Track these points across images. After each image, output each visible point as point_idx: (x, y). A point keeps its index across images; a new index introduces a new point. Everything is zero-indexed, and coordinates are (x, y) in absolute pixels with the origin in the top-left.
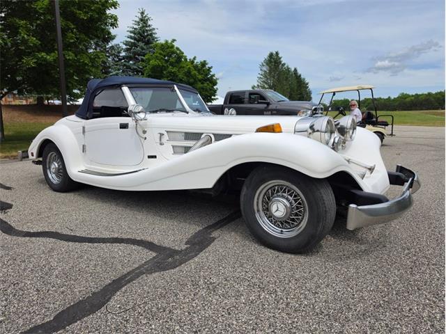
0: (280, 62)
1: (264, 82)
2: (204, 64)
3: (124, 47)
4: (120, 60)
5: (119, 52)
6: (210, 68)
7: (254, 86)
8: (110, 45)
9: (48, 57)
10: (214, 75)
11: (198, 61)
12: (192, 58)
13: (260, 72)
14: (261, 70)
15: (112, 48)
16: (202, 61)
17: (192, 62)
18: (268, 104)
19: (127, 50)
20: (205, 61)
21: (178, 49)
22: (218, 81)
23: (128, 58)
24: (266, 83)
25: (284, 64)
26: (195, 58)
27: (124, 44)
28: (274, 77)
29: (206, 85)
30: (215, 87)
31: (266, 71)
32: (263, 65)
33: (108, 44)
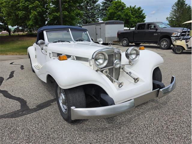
0: (184, 4)
1: (173, 15)
2: (139, 8)
3: (102, 5)
4: (100, 11)
5: (100, 7)
6: (142, 10)
7: (168, 18)
8: (96, 4)
9: (57, 14)
10: (144, 14)
11: (136, 7)
12: (134, 6)
13: (172, 10)
14: (173, 9)
15: (97, 5)
16: (139, 7)
17: (134, 8)
18: (157, 29)
19: (103, 6)
20: (140, 7)
21: (123, 3)
22: (146, 17)
23: (103, 10)
24: (175, 16)
25: (187, 4)
26: (135, 6)
27: (101, 3)
28: (179, 12)
29: (135, 19)
30: (144, 20)
31: (175, 9)
32: (174, 6)
33: (95, 4)
